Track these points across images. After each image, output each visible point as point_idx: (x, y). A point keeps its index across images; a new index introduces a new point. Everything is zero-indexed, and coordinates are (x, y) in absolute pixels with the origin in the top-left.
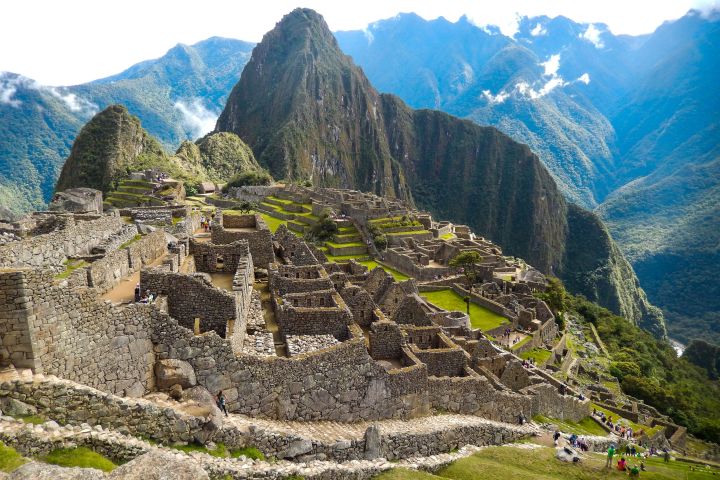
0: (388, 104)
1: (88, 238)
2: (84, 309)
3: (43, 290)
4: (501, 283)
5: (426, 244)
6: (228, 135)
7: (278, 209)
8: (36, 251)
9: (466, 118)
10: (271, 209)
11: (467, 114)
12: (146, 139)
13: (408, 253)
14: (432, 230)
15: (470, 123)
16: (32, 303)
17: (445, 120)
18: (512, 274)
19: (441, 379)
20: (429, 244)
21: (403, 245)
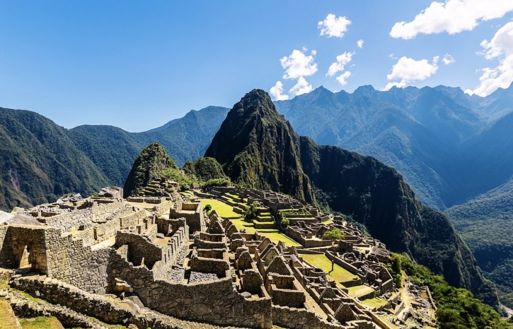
0: (304, 143)
1: (104, 212)
2: (76, 249)
3: (55, 238)
4: (357, 254)
5: (313, 225)
6: (210, 158)
7: (231, 200)
8: (74, 217)
9: (353, 151)
10: (226, 200)
11: (355, 149)
12: (168, 160)
13: (300, 230)
14: (318, 218)
15: (356, 154)
16: (48, 244)
17: (340, 152)
18: (367, 249)
19: (283, 308)
20: (314, 226)
21: (298, 225)
